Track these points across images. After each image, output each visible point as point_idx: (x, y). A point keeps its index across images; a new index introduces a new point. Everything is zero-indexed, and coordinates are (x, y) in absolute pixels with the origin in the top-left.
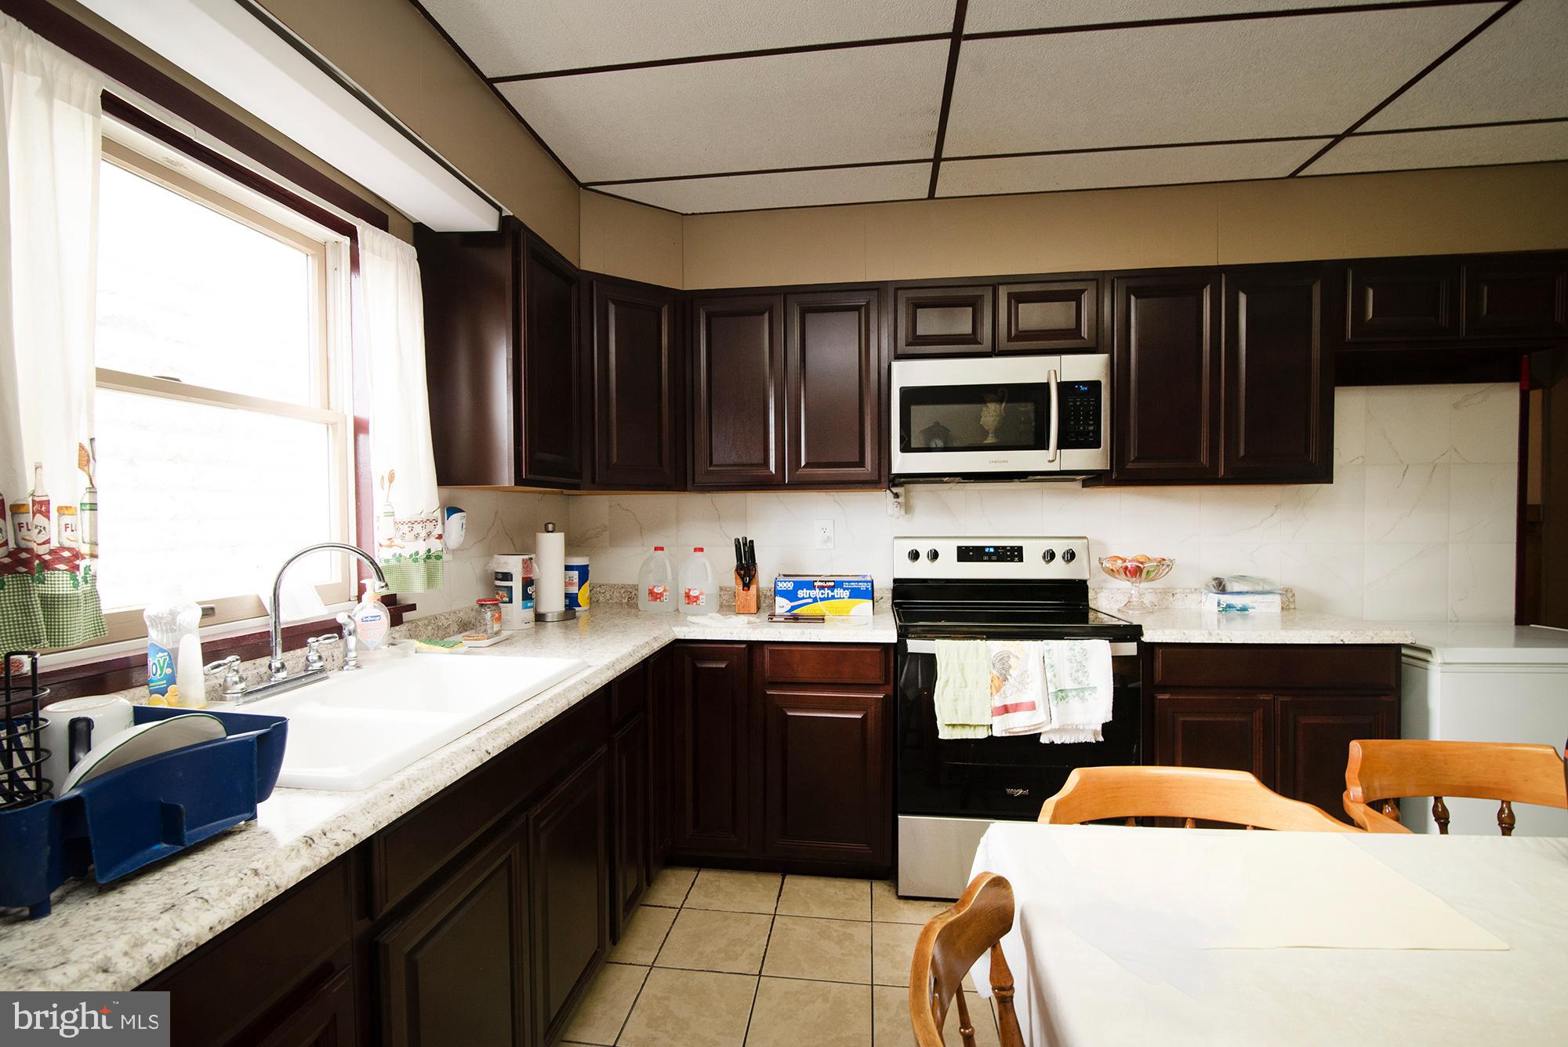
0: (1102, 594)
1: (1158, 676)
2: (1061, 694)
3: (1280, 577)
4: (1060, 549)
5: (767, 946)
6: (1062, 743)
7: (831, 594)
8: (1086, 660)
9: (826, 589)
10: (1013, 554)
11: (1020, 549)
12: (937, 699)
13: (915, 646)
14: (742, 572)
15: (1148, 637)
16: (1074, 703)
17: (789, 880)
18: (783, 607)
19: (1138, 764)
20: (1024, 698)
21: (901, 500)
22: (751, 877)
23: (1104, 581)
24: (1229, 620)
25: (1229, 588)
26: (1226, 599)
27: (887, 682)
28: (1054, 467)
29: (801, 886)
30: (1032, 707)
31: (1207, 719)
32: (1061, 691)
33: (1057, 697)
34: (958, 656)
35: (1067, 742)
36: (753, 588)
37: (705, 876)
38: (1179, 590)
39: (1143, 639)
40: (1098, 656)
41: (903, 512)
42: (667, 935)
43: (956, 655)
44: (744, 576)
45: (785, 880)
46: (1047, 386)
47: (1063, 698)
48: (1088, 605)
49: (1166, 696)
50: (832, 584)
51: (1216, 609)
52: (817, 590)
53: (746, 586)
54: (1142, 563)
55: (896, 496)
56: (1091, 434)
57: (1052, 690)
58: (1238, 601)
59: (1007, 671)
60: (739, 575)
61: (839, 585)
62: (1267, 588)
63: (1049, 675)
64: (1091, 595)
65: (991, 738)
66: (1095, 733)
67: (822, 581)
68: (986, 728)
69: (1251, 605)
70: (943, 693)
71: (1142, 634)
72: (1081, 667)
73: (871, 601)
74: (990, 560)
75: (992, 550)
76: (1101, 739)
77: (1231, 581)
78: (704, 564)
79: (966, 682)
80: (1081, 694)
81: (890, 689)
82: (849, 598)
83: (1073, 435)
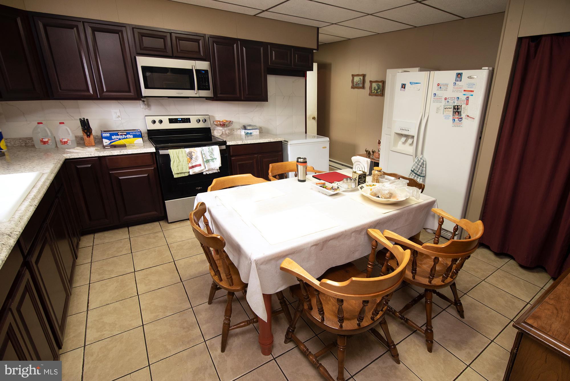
0: (215, 131)
1: (231, 153)
2: (208, 161)
3: (258, 125)
4: (201, 119)
5: (131, 245)
6: (209, 174)
7: (125, 137)
8: (213, 151)
9: (123, 135)
10: (188, 121)
11: (189, 119)
12: (172, 166)
13: (162, 152)
14: (86, 131)
15: (228, 143)
16: (211, 163)
17: (130, 228)
18: (107, 142)
19: (229, 176)
20: (198, 163)
21: (145, 103)
22: (116, 231)
23: (215, 127)
24: (248, 137)
25: (247, 128)
26: (247, 131)
27: (154, 164)
28: (197, 95)
29: (134, 229)
30: (200, 165)
31: (244, 162)
32: (207, 160)
33: (206, 162)
34: (176, 153)
35: (211, 173)
36: (92, 137)
37: (97, 235)
38: (235, 129)
39: (227, 144)
40: (216, 150)
41: (147, 107)
42: (92, 253)
43: (176, 154)
44: (87, 132)
45: (129, 228)
46: (192, 70)
47: (208, 162)
48: (211, 135)
49: (234, 158)
50: (126, 133)
51: (244, 134)
52: (120, 136)
53: (89, 136)
54: (225, 123)
55: (144, 101)
56: (207, 86)
57: (205, 160)
58: (249, 131)
59: (192, 156)
60: (85, 132)
61: (128, 133)
62: (256, 128)
63: (204, 156)
64: (212, 131)
65: (190, 175)
66: (217, 170)
67: (121, 133)
68: (188, 173)
69: (252, 132)
70: (173, 165)
71: (227, 143)
72: (212, 153)
73: (142, 139)
74: (180, 123)
75: (180, 119)
76: (219, 171)
77: (247, 126)
78: (67, 129)
79: (180, 161)
80: (213, 160)
81: (155, 166)
82: (133, 138)
83: (202, 86)
